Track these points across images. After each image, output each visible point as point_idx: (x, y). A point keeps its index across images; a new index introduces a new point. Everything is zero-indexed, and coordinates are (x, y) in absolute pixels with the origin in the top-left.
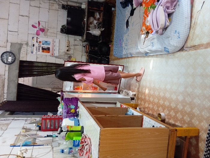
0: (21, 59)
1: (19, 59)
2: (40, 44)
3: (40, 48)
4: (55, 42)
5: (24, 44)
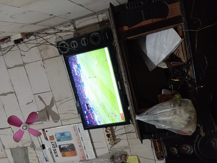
2: (53, 142)
3: (56, 150)
4: (79, 131)
5: (28, 147)
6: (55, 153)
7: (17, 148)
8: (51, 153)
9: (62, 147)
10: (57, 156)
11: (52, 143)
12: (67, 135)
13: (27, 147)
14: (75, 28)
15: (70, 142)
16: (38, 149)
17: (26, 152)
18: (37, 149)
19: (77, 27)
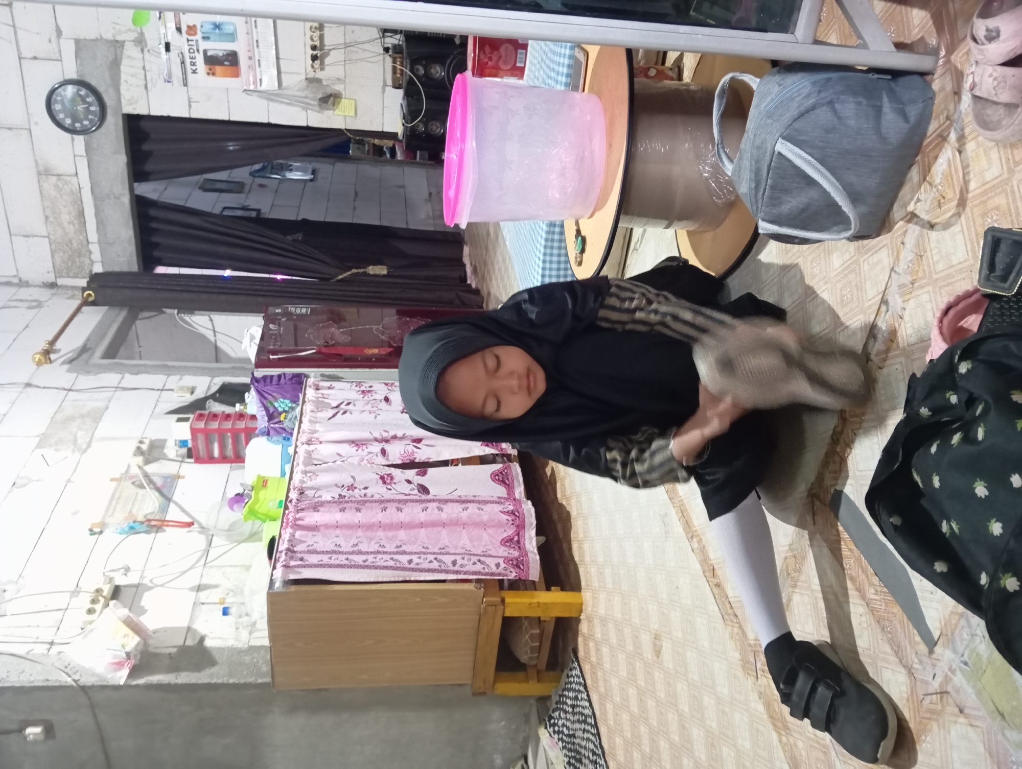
0: (128, 109)
1: (121, 109)
2: (192, 40)
3: (195, 58)
4: (256, 26)
5: (126, 43)
6: (193, 64)
7: (96, 40)
8: (183, 63)
9: (209, 53)
10: (194, 72)
11: (188, 40)
12: (228, 29)
13: (124, 42)
15: (230, 46)
16: (151, 51)
17: (118, 52)
18: (149, 51)
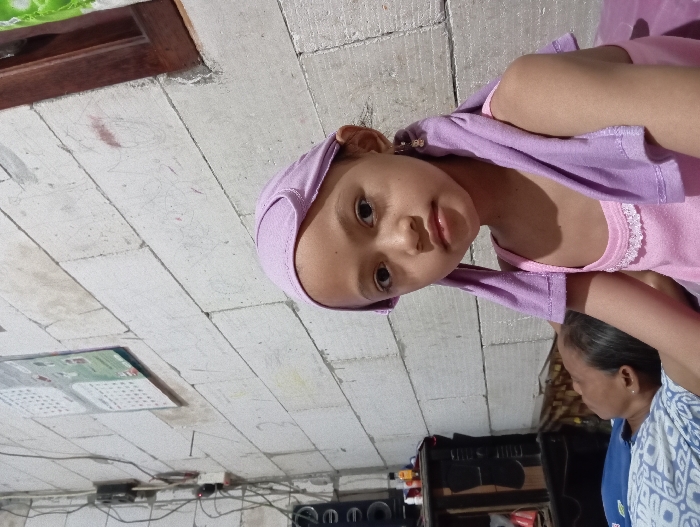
14: (336, 491)
19: (342, 488)
